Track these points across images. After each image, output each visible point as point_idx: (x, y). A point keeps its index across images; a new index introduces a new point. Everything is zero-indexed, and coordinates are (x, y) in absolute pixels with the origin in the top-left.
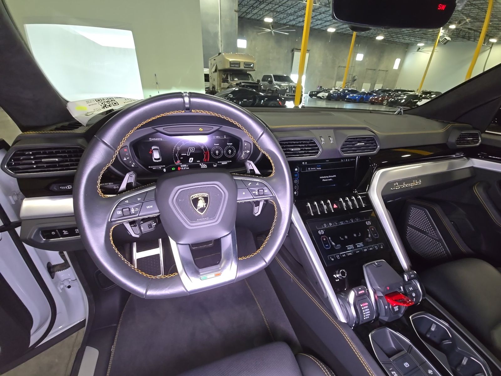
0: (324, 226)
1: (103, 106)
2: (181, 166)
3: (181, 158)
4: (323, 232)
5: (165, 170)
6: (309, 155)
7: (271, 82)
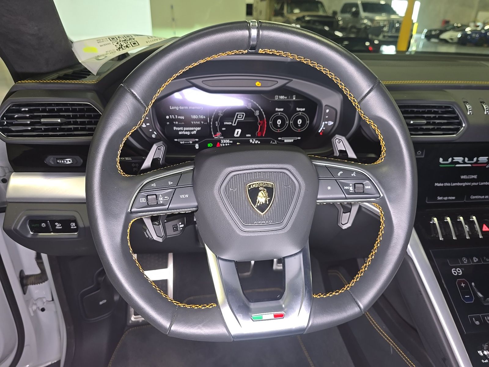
0: (462, 262)
1: (118, 47)
2: (222, 141)
3: (224, 129)
4: (461, 271)
5: (197, 146)
6: (441, 133)
7: (356, 14)
